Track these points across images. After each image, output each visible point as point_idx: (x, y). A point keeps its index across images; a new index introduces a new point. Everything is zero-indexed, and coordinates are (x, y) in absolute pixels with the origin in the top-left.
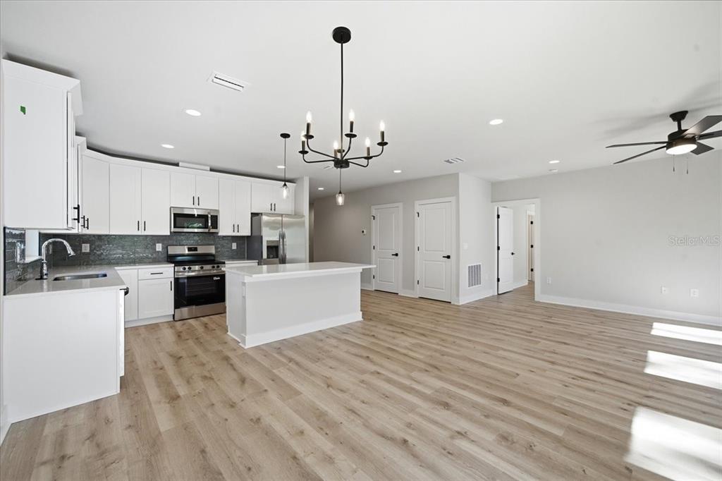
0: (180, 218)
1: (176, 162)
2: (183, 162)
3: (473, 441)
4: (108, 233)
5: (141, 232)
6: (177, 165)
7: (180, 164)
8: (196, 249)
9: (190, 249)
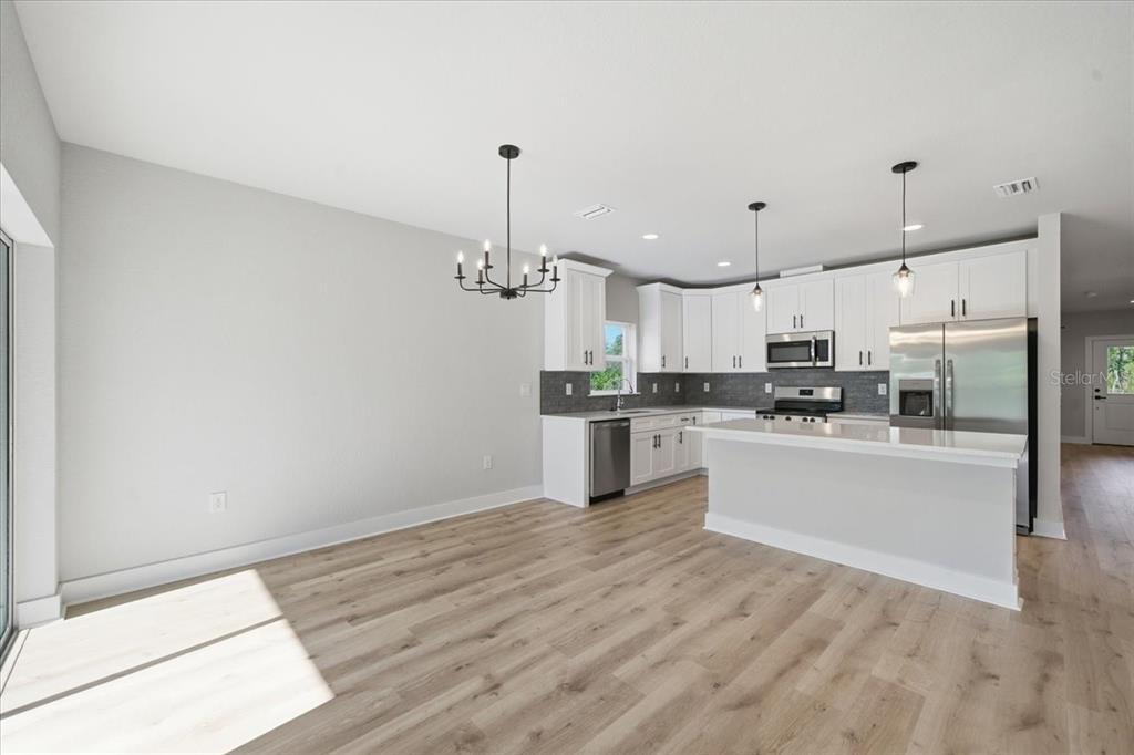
0: (775, 349)
1: (775, 274)
2: (784, 269)
3: (475, 697)
4: (709, 371)
5: (737, 370)
6: (778, 276)
7: (782, 274)
8: (811, 393)
9: (802, 392)
